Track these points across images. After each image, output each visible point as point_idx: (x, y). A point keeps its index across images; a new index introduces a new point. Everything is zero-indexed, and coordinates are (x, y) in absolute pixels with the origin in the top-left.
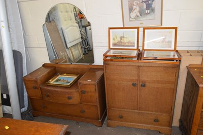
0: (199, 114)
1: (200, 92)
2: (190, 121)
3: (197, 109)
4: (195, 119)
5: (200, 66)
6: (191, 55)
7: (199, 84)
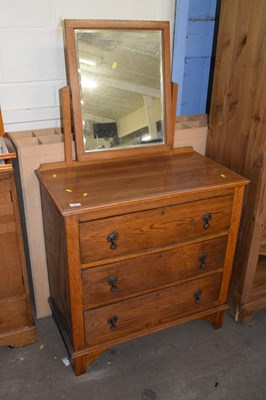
0: (78, 277)
1: (68, 227)
2: (66, 297)
3: (71, 268)
4: (72, 291)
5: (64, 166)
6: (40, 143)
7: (61, 210)
